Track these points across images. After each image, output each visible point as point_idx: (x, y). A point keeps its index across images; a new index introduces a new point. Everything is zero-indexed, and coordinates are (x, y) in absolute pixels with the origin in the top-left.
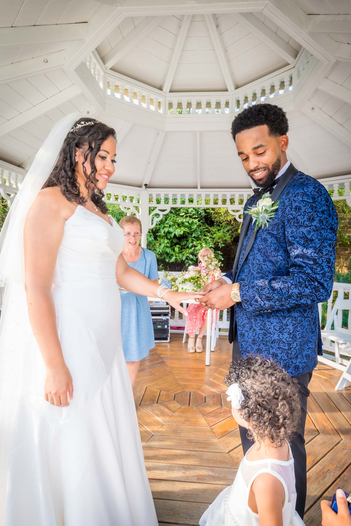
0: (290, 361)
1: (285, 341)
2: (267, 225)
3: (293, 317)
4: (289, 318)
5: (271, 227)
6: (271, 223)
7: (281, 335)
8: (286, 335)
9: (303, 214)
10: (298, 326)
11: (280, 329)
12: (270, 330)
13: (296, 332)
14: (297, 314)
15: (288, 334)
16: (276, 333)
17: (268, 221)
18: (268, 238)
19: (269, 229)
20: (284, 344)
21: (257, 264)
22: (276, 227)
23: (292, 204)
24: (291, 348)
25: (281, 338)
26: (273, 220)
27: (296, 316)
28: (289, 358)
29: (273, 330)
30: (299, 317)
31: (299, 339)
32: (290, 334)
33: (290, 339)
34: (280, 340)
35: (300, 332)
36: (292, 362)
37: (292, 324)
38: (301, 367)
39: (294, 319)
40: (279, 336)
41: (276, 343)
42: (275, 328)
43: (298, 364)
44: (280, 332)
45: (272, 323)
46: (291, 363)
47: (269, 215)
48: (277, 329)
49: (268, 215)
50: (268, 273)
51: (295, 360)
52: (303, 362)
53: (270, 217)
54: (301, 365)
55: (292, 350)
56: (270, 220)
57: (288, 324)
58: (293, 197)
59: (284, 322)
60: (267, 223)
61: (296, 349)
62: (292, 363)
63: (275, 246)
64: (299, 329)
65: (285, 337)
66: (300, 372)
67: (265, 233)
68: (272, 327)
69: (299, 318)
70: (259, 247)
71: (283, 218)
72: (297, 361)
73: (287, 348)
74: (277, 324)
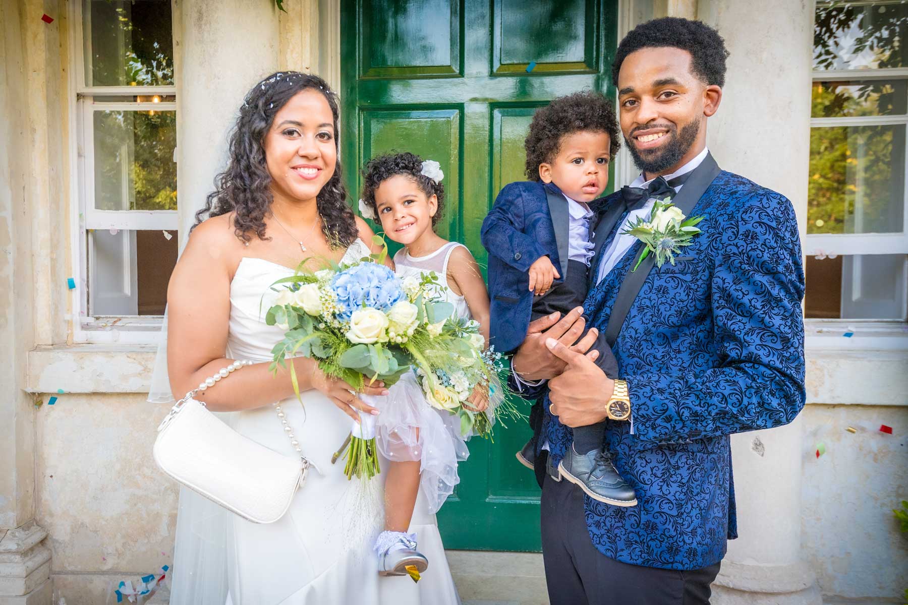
0: (681, 539)
1: (672, 499)
2: (672, 261)
3: (689, 451)
4: (681, 454)
5: (681, 267)
6: (681, 258)
7: (665, 487)
8: (674, 488)
9: (760, 248)
10: (697, 471)
11: (663, 474)
12: (644, 475)
13: (692, 482)
14: (697, 446)
15: (679, 486)
16: (657, 482)
17: (673, 252)
18: (670, 288)
19: (676, 269)
20: (670, 505)
21: (631, 337)
22: (691, 267)
23: (738, 227)
24: (682, 514)
25: (666, 493)
26: (685, 253)
27: (695, 449)
28: (678, 532)
29: (649, 476)
30: (699, 452)
31: (697, 495)
32: (682, 485)
33: (682, 496)
34: (663, 497)
35: (699, 483)
36: (683, 540)
37: (687, 466)
38: (699, 554)
39: (691, 457)
40: (661, 488)
41: (655, 502)
42: (654, 472)
43: (694, 545)
44: (664, 481)
45: (649, 461)
46: (681, 544)
47: (679, 239)
48: (659, 474)
49: (676, 240)
50: (652, 359)
51: (691, 539)
52: (704, 543)
53: (678, 245)
54: (700, 549)
55: (684, 517)
56: (679, 252)
57: (680, 465)
58: (741, 212)
59: (673, 462)
60: (671, 255)
61: (691, 515)
62: (684, 542)
63: (680, 306)
64: (698, 475)
65: (673, 491)
66: (699, 562)
67: (665, 276)
68: (648, 469)
69: (699, 454)
70: (643, 303)
71: (711, 250)
72: (694, 541)
73: (674, 512)
74: (659, 465)
